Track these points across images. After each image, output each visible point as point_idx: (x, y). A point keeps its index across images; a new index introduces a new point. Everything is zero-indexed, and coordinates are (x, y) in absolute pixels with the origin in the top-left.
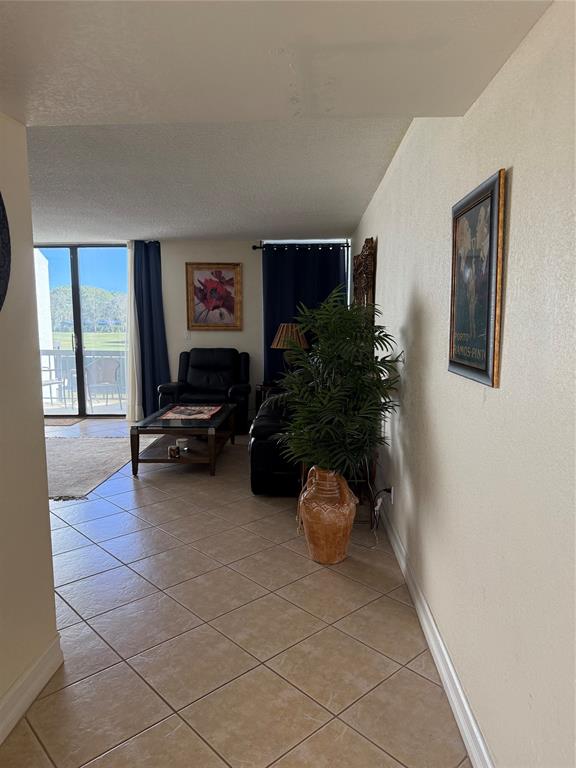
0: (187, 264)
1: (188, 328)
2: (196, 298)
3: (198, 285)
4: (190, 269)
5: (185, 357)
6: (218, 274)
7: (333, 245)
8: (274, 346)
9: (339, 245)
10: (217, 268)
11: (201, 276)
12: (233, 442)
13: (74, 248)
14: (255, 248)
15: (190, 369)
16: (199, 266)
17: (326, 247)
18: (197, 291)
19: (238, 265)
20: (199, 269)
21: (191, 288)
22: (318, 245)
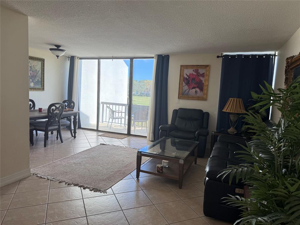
0: (181, 66)
1: (179, 98)
2: (184, 83)
3: (186, 76)
4: (182, 68)
5: (175, 112)
6: (197, 71)
7: (266, 55)
8: (224, 110)
9: (270, 55)
10: (196, 68)
11: (188, 72)
12: (196, 163)
13: (132, 59)
14: (218, 57)
15: (177, 118)
16: (187, 67)
17: (261, 56)
18: (185, 79)
19: (208, 66)
20: (187, 68)
21: (182, 78)
22: (256, 55)
